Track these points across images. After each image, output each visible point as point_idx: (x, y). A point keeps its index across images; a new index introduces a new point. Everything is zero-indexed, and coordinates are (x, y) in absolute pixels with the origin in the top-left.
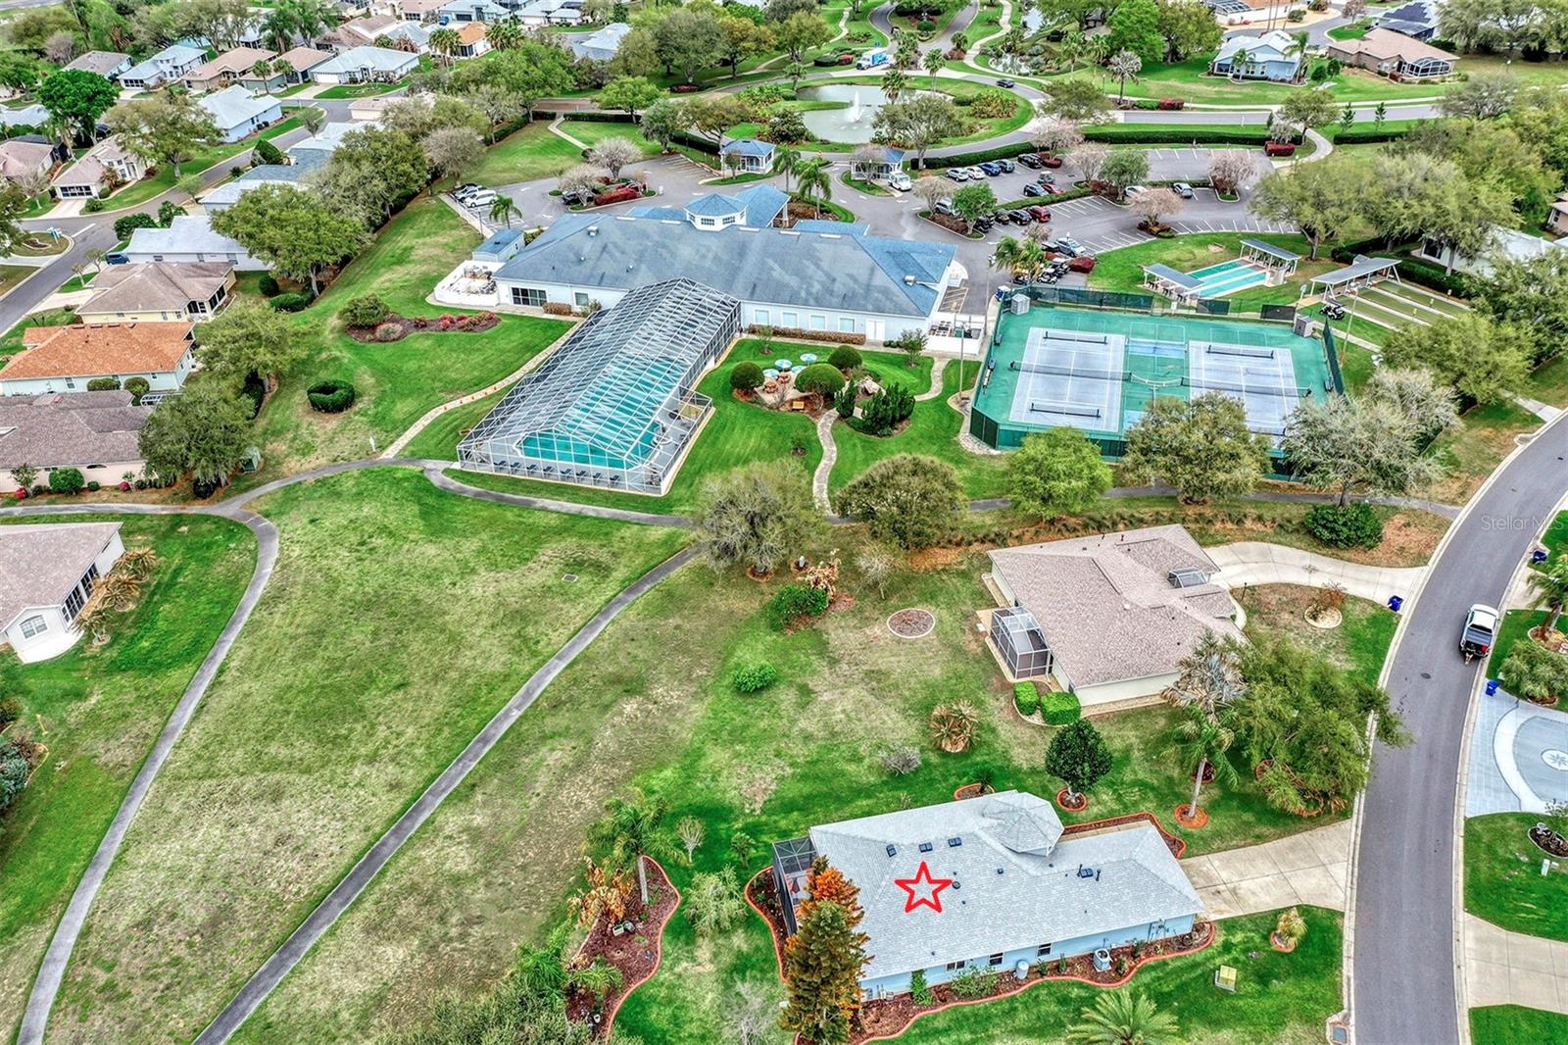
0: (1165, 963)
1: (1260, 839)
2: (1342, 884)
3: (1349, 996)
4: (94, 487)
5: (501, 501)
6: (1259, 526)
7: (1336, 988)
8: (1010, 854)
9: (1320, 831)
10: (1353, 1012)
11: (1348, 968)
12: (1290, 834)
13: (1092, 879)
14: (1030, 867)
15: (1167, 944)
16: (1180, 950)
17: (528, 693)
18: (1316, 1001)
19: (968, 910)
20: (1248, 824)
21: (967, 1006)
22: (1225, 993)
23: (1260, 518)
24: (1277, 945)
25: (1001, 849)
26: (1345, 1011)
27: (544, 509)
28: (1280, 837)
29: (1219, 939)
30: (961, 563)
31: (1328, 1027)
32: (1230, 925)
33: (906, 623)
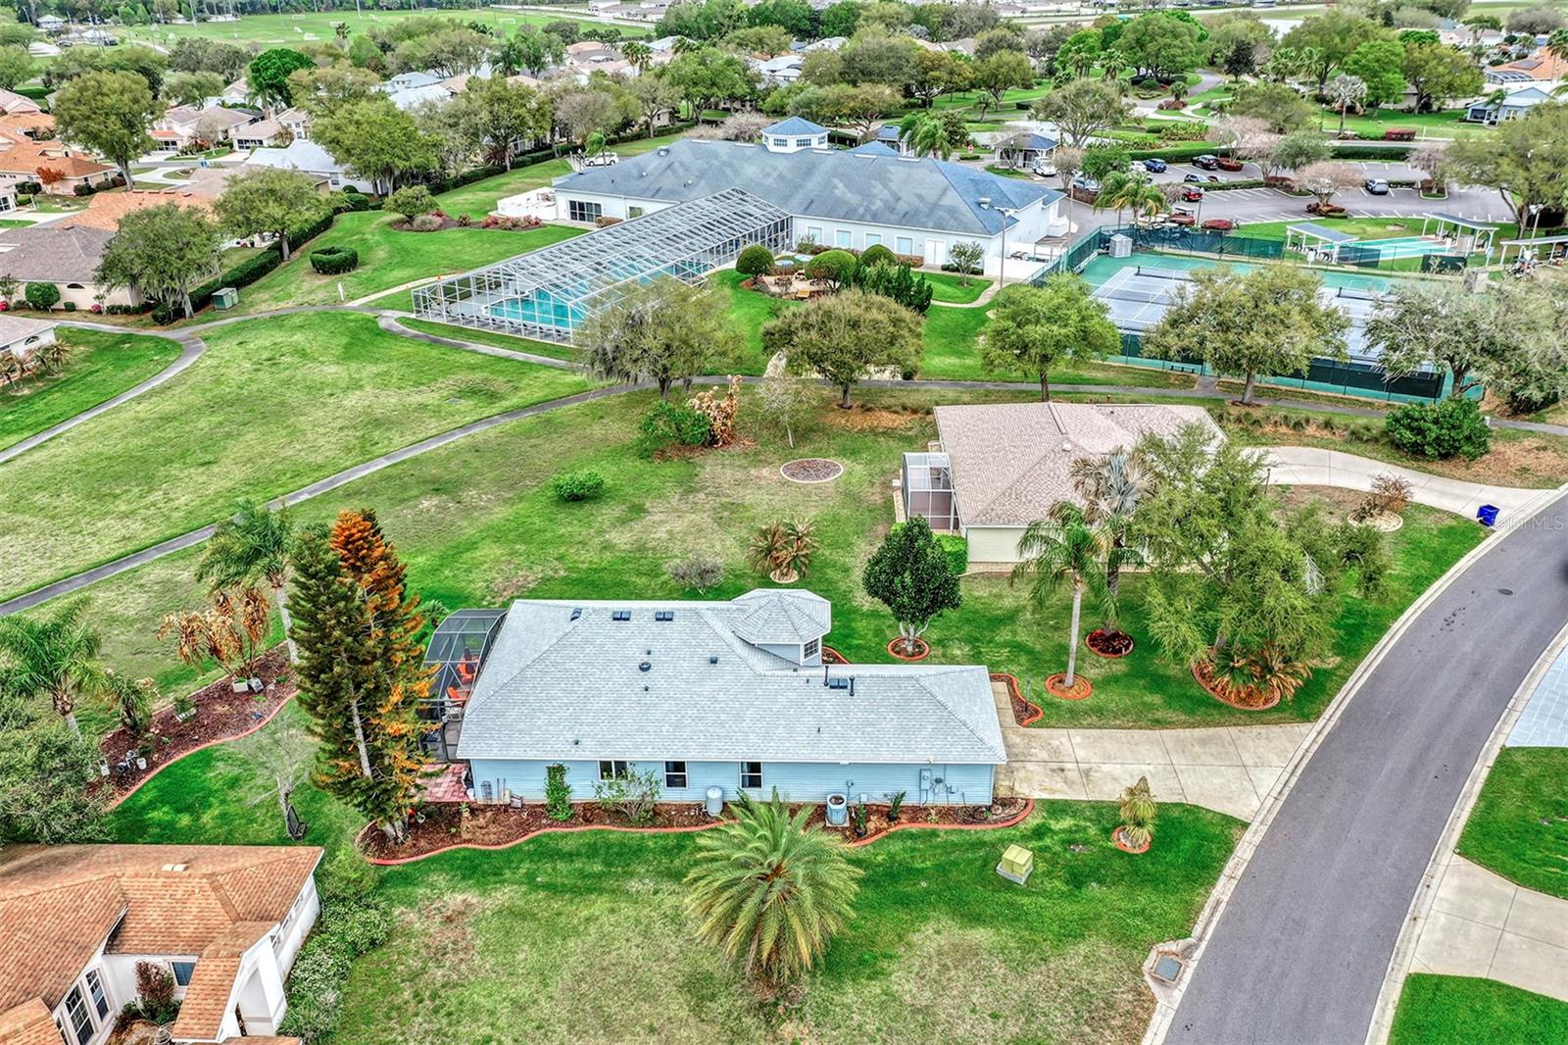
0: (934, 834)
1: (1158, 724)
2: (1263, 792)
3: (1207, 925)
4: (71, 308)
5: (434, 342)
6: (1326, 433)
7: (1190, 913)
8: (738, 646)
9: (1257, 729)
10: (1204, 945)
11: (1223, 889)
12: (1208, 725)
13: (846, 692)
14: (760, 664)
15: (947, 813)
16: (965, 822)
17: (332, 482)
18: (1149, 919)
19: (648, 698)
20: (1150, 707)
21: (615, 832)
22: (1009, 885)
23: (1328, 425)
24: (1121, 841)
25: (728, 636)
26: (1191, 940)
27: (474, 352)
28: (1193, 726)
29: (1033, 821)
30: (910, 429)
31: (1153, 955)
32: (1056, 808)
33: (806, 469)
